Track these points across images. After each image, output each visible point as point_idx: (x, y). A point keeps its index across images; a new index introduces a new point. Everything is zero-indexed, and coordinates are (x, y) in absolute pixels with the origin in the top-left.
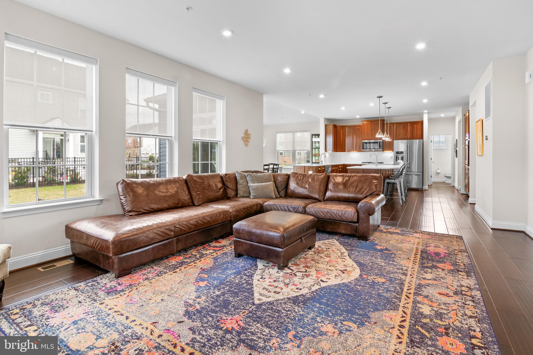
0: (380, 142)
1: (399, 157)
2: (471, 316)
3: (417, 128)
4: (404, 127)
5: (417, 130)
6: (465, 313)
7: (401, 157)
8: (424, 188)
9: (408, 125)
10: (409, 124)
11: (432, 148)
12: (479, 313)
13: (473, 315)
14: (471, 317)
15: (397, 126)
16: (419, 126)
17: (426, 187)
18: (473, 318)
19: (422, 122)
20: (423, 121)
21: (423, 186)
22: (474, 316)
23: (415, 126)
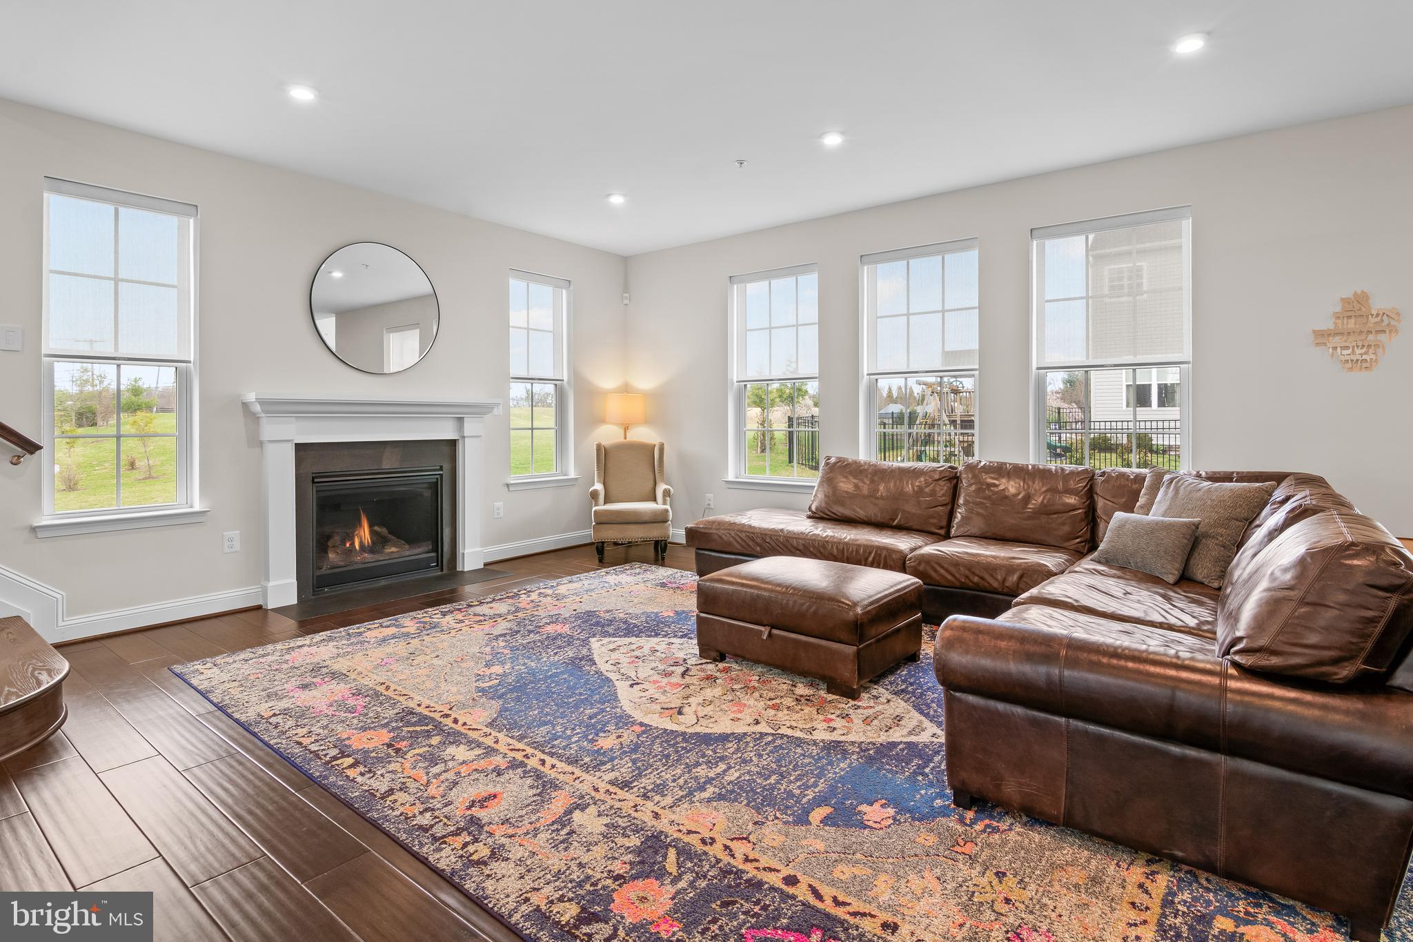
2: (393, 794)
6: (405, 792)
12: (386, 809)
13: (391, 798)
14: (391, 791)
18: (385, 793)
22: (388, 796)
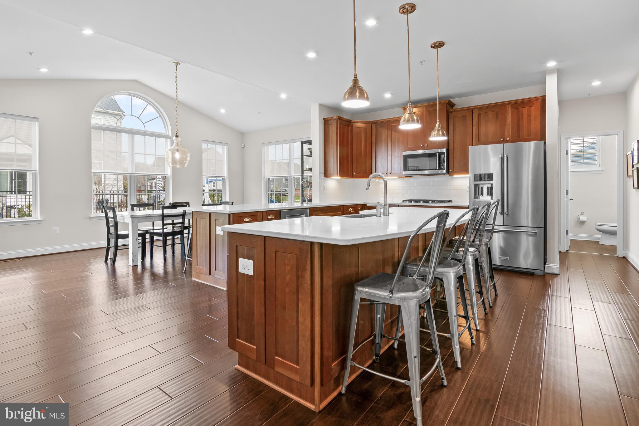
0: (440, 154)
1: (482, 188)
3: (529, 115)
4: (497, 115)
5: (529, 121)
7: (488, 188)
8: (549, 267)
9: (506, 111)
10: (509, 108)
11: (569, 170)
15: (479, 115)
16: (535, 110)
17: (554, 266)
19: (543, 100)
20: (545, 96)
21: (545, 263)
23: (525, 110)
